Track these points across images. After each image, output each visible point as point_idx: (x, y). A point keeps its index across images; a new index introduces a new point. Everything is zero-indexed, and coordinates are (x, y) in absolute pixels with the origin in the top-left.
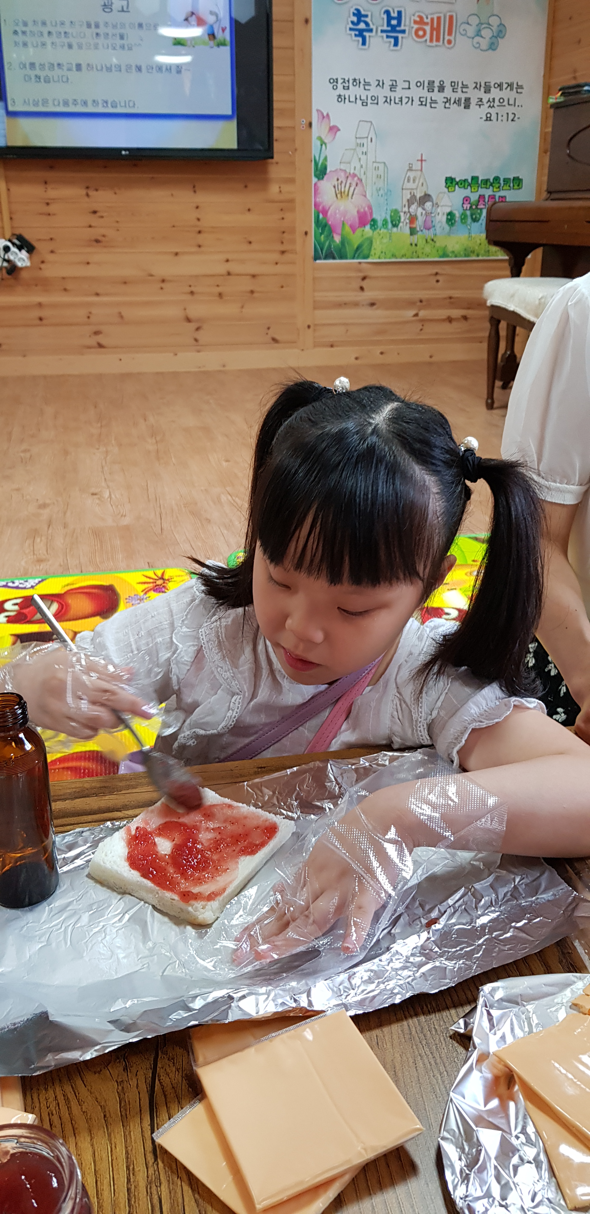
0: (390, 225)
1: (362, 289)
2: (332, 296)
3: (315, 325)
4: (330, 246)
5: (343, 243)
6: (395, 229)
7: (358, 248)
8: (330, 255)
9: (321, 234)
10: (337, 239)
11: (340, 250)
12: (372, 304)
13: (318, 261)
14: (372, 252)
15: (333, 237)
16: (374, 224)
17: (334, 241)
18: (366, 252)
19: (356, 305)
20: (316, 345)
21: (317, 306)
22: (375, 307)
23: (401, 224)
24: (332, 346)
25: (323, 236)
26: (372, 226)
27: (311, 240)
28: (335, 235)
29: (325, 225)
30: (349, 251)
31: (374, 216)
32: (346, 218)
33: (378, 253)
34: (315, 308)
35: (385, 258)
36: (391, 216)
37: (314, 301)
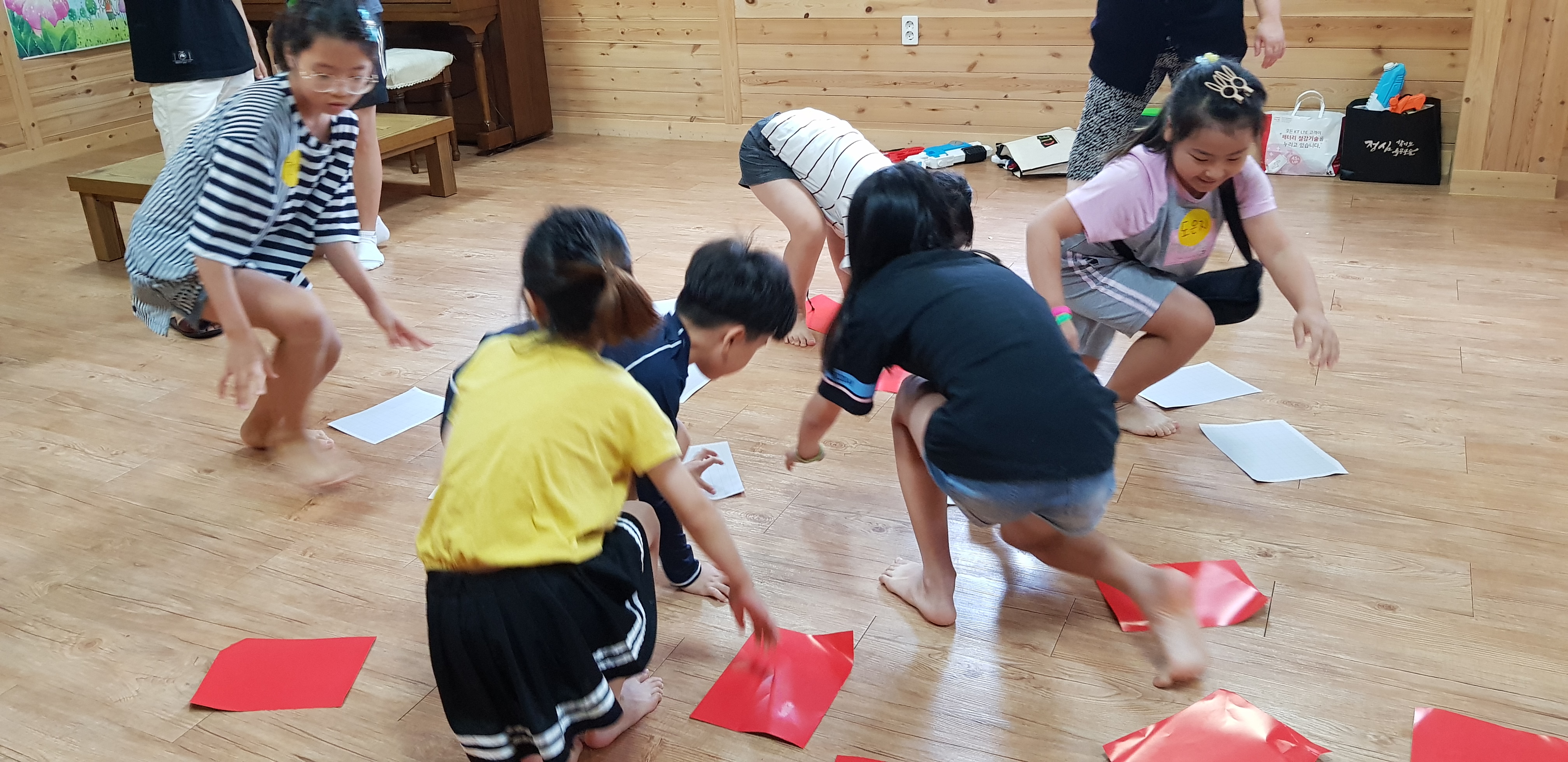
0: (88, 14)
1: (74, 78)
2: (48, 91)
3: (40, 121)
4: (33, 41)
5: (45, 36)
6: (93, 16)
7: (63, 40)
8: (35, 51)
9: (21, 32)
10: (39, 34)
11: (45, 44)
12: (88, 91)
13: (25, 59)
14: (78, 41)
15: (34, 33)
16: (72, 14)
17: (36, 37)
18: (71, 42)
19: (73, 94)
20: (46, 141)
21: (37, 103)
22: (91, 93)
23: (98, 11)
25: (22, 33)
26: (71, 16)
27: (12, 40)
28: (35, 31)
29: (23, 23)
30: (56, 45)
31: (70, 7)
32: (43, 12)
33: (83, 41)
34: (34, 105)
35: (92, 45)
36: (86, 5)
37: (32, 99)
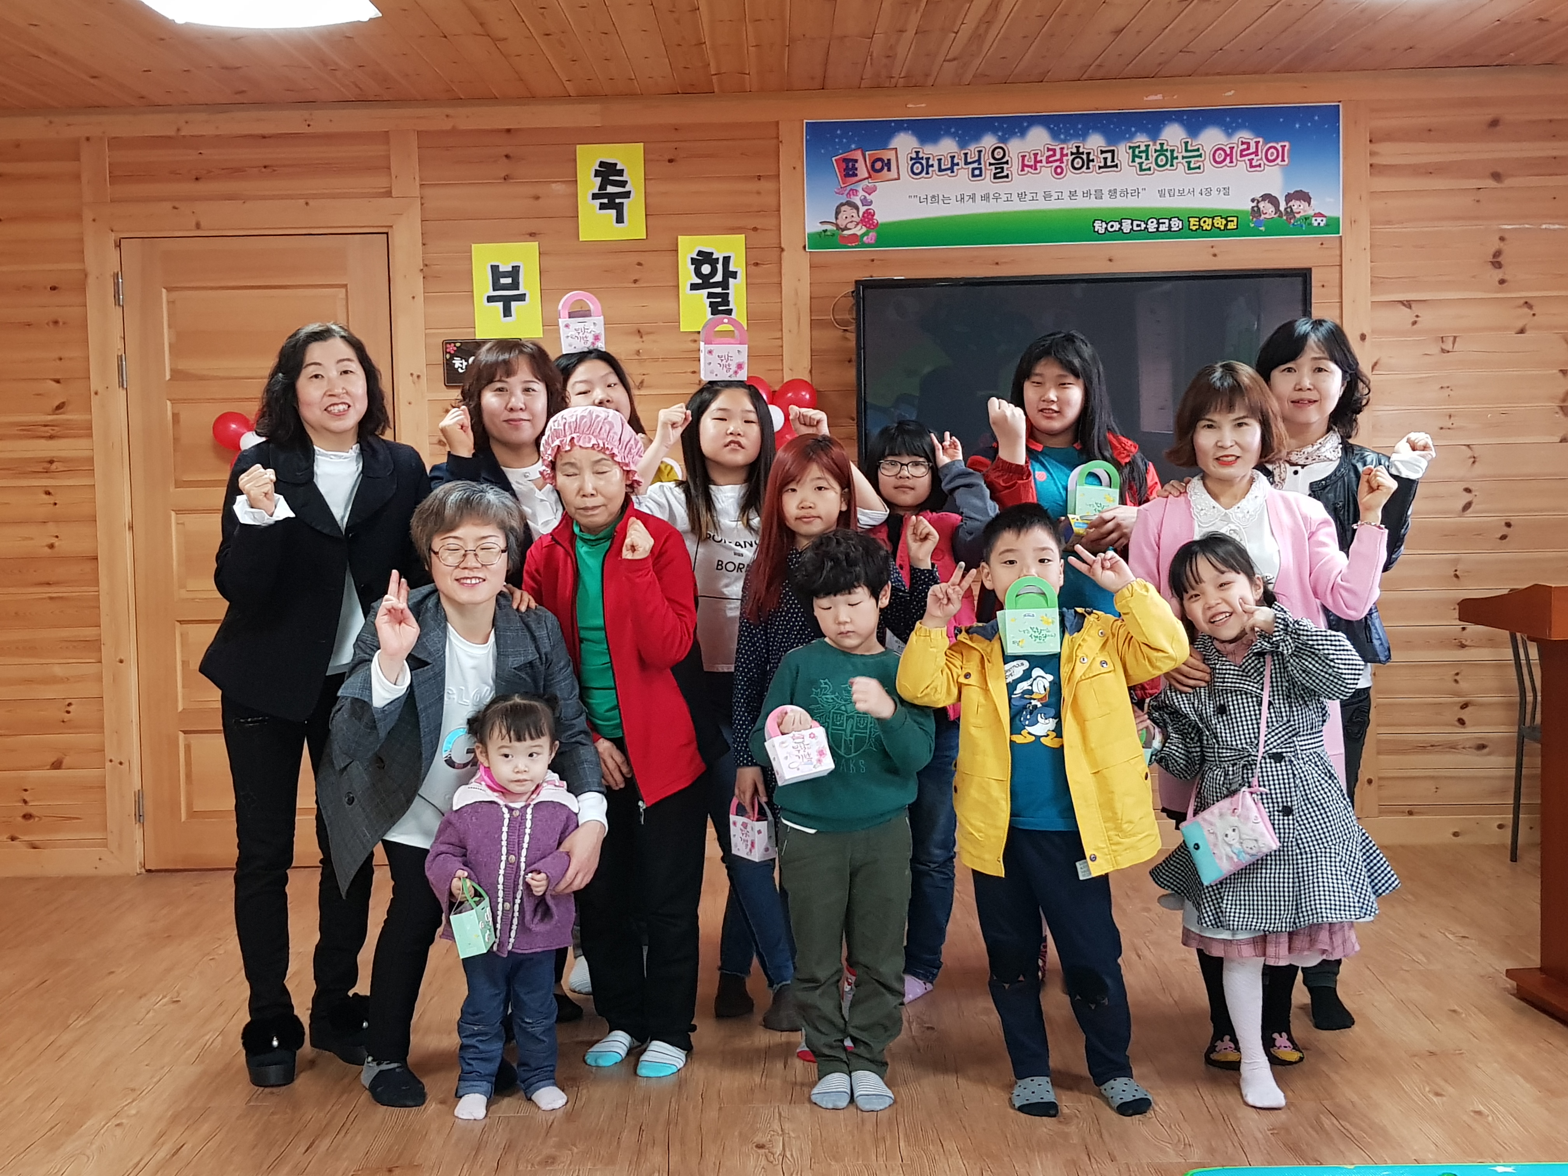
24: (1410, 813)
